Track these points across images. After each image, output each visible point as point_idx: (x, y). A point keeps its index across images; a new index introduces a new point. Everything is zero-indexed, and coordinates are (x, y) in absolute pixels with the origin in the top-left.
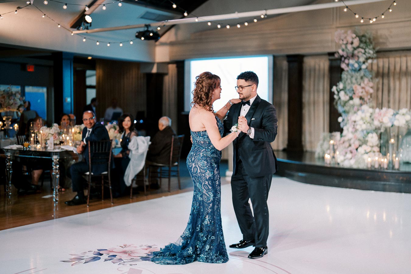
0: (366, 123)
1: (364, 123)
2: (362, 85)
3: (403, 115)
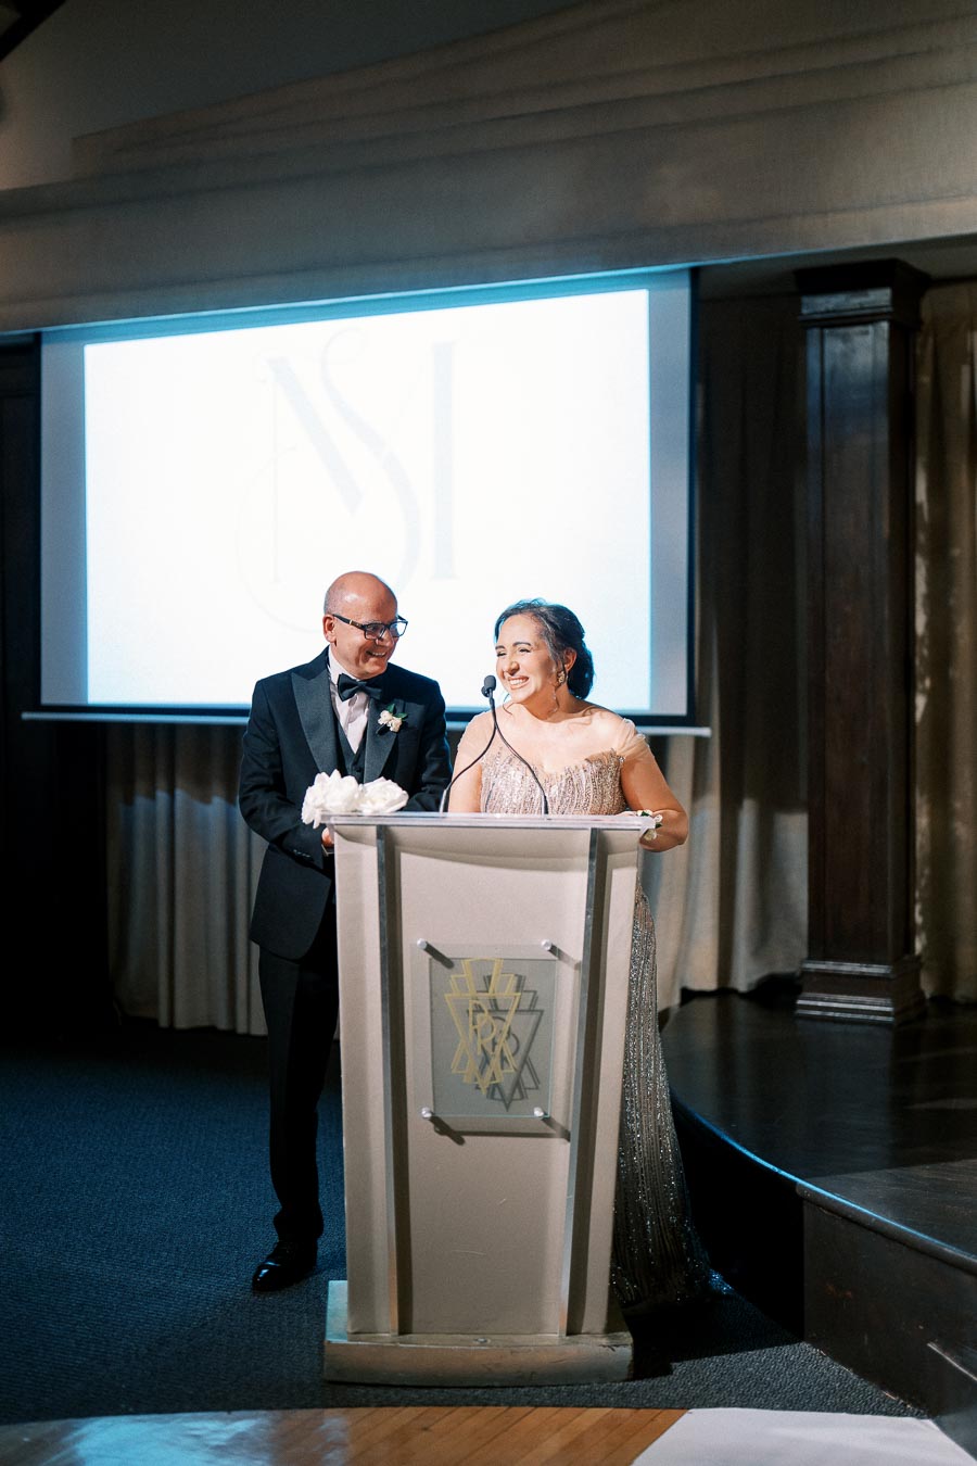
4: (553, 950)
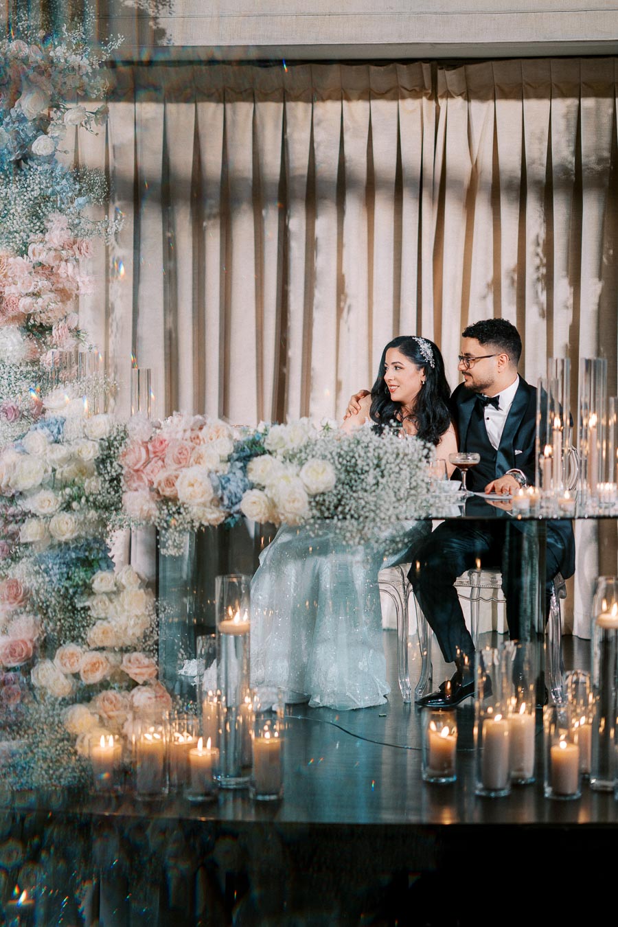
0: (75, 505)
1: (67, 507)
2: (39, 252)
3: (290, 457)
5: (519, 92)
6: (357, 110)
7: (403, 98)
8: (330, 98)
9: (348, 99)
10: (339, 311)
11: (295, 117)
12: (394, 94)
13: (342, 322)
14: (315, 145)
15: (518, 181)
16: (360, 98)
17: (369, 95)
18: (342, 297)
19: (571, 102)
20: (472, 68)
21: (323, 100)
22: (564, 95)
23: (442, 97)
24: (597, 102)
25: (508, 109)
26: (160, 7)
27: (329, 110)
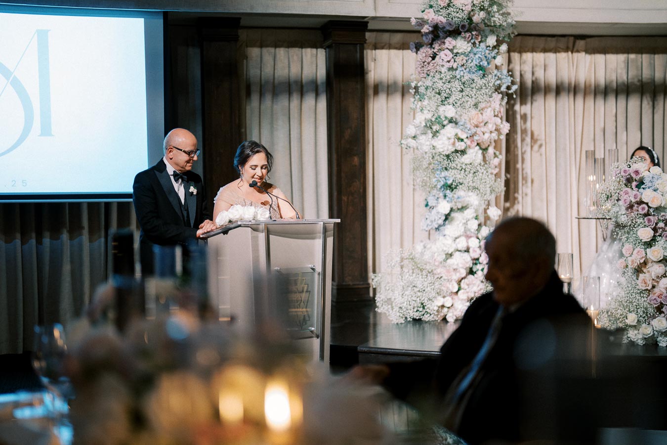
4: (313, 269)
5: (604, 51)
6: (540, 57)
7: (559, 52)
8: (528, 51)
9: (536, 52)
10: (532, 147)
11: (515, 60)
12: (556, 50)
13: (532, 152)
14: (523, 73)
15: (604, 89)
16: (541, 52)
17: (545, 50)
18: (532, 141)
19: (625, 56)
20: (589, 40)
21: (526, 52)
22: (623, 53)
23: (575, 52)
24: (637, 56)
25: (600, 58)
26: (508, 2)
27: (528, 56)
